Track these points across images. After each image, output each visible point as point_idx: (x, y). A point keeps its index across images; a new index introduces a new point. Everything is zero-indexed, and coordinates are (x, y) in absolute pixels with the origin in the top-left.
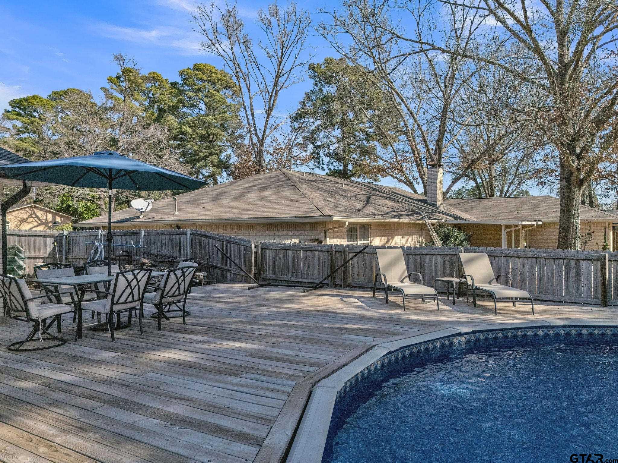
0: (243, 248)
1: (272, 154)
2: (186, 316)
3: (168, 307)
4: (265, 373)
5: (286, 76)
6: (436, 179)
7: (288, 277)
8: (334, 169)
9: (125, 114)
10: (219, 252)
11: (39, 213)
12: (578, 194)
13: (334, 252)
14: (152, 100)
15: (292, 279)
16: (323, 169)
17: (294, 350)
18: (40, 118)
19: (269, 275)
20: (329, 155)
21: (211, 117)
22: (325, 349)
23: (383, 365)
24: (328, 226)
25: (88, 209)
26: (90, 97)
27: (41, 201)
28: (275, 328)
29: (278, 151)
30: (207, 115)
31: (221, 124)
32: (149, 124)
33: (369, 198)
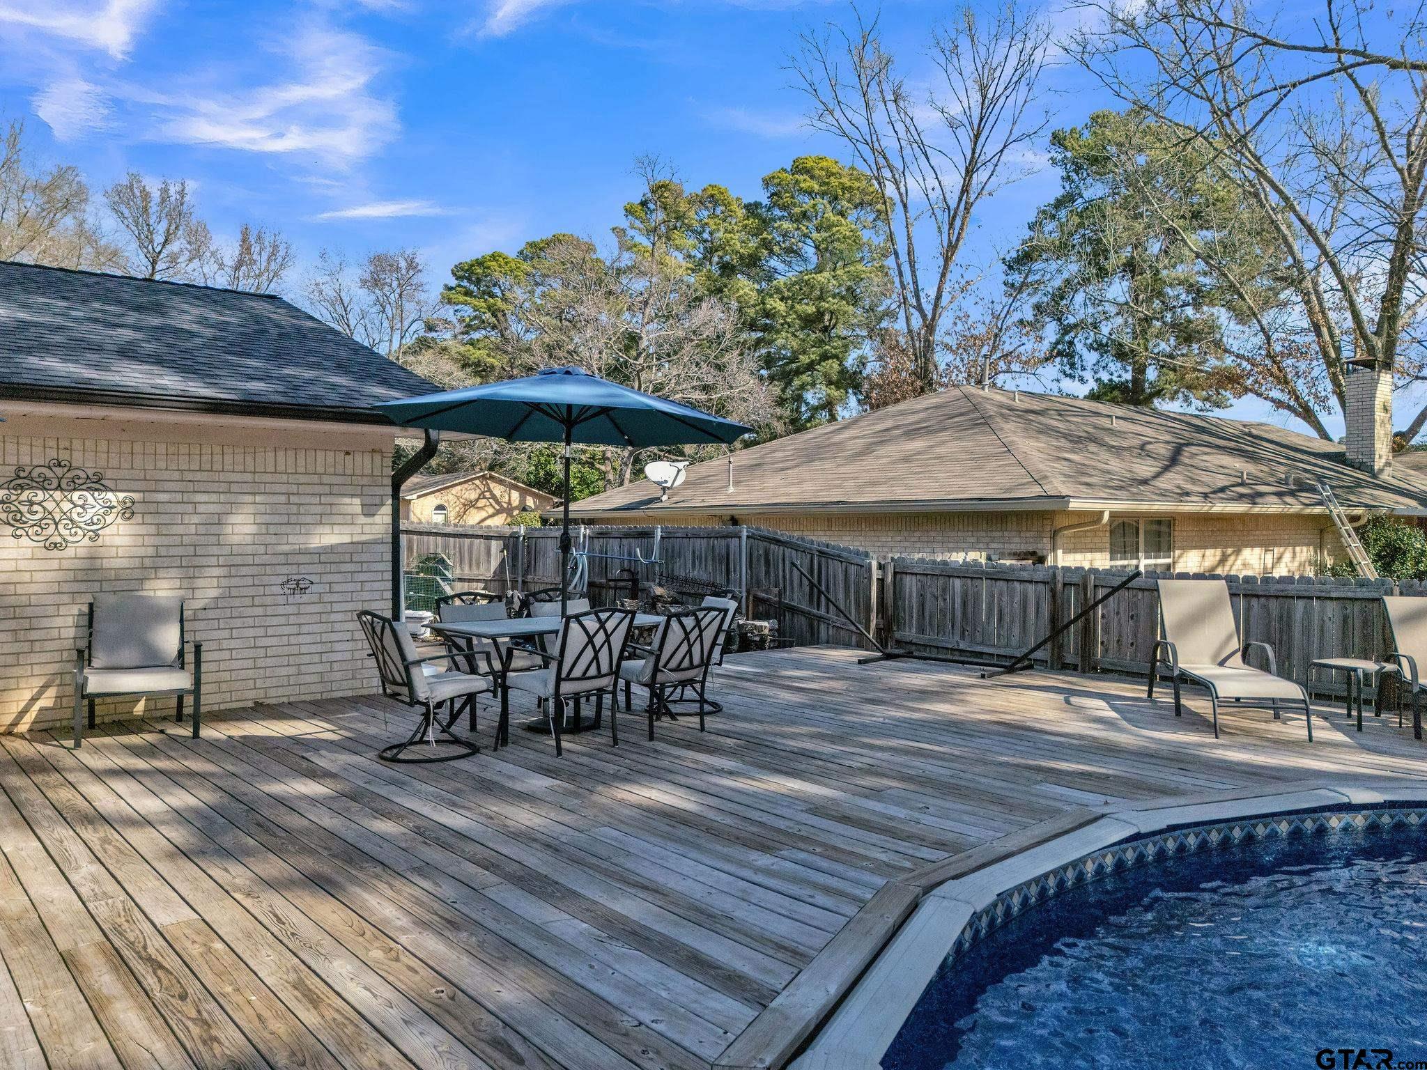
0: (853, 569)
1: (955, 353)
2: (710, 713)
3: (679, 690)
4: (830, 853)
5: (990, 166)
6: (1374, 398)
7: (953, 640)
8: (1111, 380)
9: (654, 280)
10: (804, 579)
11: (498, 490)
13: (1060, 586)
14: (708, 245)
15: (962, 646)
16: (1082, 380)
17: (911, 809)
18: (504, 299)
19: (910, 633)
20: (1100, 347)
21: (826, 274)
22: (982, 812)
23: (1120, 865)
24: (1060, 522)
25: (583, 481)
26: (590, 248)
27: (502, 465)
28: (885, 756)
29: (968, 343)
30: (819, 269)
31: (849, 289)
32: (700, 299)
33: (1177, 451)
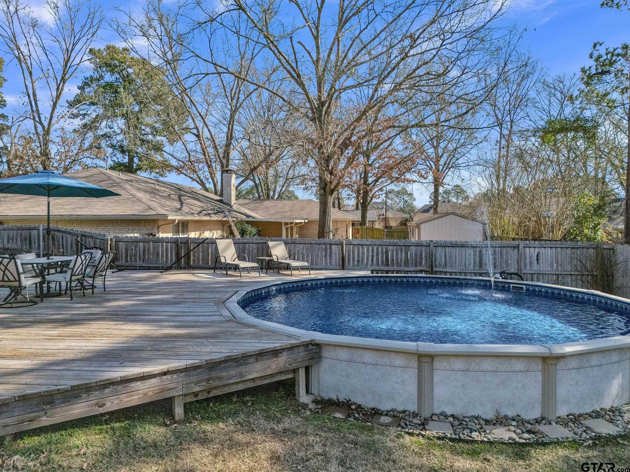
6: (231, 182)
7: (139, 263)
8: (118, 161)
12: (331, 199)
15: (144, 265)
19: (122, 262)
20: (113, 146)
24: (163, 223)
33: (179, 198)
